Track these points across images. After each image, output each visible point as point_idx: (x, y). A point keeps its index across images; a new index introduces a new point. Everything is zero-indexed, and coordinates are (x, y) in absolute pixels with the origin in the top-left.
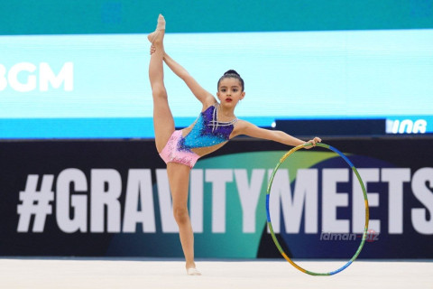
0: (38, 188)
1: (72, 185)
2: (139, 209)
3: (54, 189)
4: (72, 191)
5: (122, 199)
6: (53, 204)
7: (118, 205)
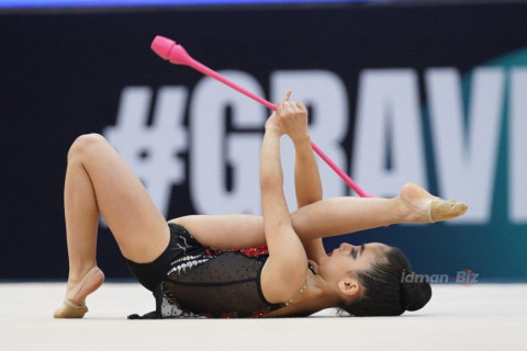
0: (150, 120)
1: (229, 112)
2: (389, 164)
3: (186, 121)
4: (230, 127)
5: (348, 144)
6: (185, 157)
7: (337, 157)
